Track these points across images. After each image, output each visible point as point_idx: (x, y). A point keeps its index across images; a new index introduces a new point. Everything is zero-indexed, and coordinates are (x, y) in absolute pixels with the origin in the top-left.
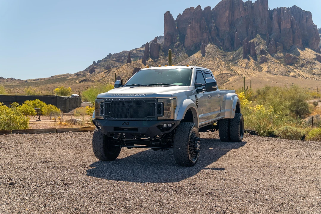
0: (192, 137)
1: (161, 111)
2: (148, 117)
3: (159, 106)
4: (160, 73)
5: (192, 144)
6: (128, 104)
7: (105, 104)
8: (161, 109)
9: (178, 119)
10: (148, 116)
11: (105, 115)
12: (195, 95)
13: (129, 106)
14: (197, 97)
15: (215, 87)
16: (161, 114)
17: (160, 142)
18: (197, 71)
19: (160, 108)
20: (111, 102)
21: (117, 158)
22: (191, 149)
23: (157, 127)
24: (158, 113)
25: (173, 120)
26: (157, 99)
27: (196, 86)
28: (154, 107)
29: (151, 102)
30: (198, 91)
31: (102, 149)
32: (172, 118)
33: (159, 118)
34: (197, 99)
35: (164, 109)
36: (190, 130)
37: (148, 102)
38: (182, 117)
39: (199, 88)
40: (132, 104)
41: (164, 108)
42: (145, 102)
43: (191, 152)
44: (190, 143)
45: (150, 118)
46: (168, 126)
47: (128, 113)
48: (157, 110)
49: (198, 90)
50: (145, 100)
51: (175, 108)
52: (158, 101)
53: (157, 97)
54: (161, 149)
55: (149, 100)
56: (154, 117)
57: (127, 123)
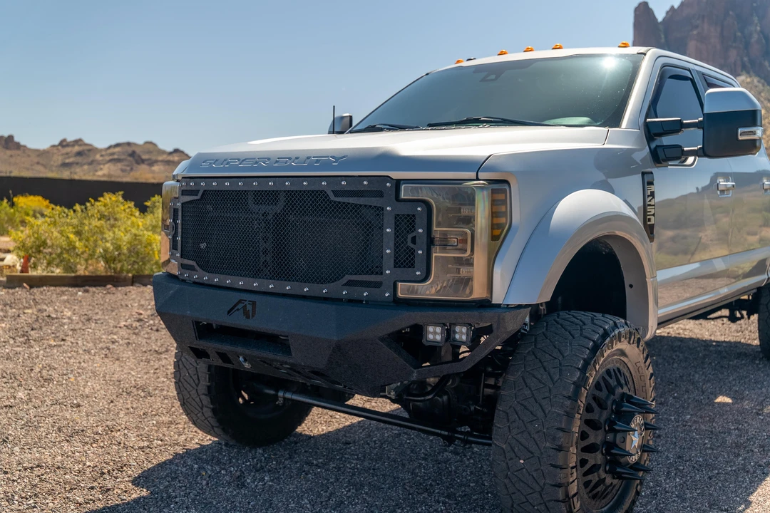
0: (603, 394)
1: (413, 252)
2: (349, 284)
3: (405, 223)
4: (493, 77)
5: (596, 437)
6: (264, 208)
7: (182, 204)
8: (414, 240)
9: (513, 301)
10: (348, 278)
11: (182, 256)
12: (643, 174)
13: (270, 217)
14: (651, 183)
15: (754, 133)
16: (412, 266)
17: (449, 399)
18: (665, 65)
19: (410, 236)
20: (198, 197)
21: (299, 429)
22: (591, 463)
23: (382, 339)
24: (397, 264)
25: (485, 304)
26: (398, 183)
27: (651, 132)
28: (381, 228)
29: (362, 201)
30: (661, 156)
31: (206, 400)
32: (478, 292)
33: (403, 290)
34: (652, 194)
35: (431, 242)
36: (587, 363)
37: (351, 200)
38: (539, 290)
39: (667, 140)
40: (278, 208)
41: (437, 236)
42: (333, 198)
43: (590, 477)
44: (587, 429)
45: (359, 289)
46: (449, 334)
47: (265, 252)
48: (392, 244)
49: (659, 150)
50: (336, 188)
51: (498, 234)
52: (403, 196)
53: (396, 175)
54: (444, 437)
55: (355, 188)
56: (378, 285)
57: (249, 308)
